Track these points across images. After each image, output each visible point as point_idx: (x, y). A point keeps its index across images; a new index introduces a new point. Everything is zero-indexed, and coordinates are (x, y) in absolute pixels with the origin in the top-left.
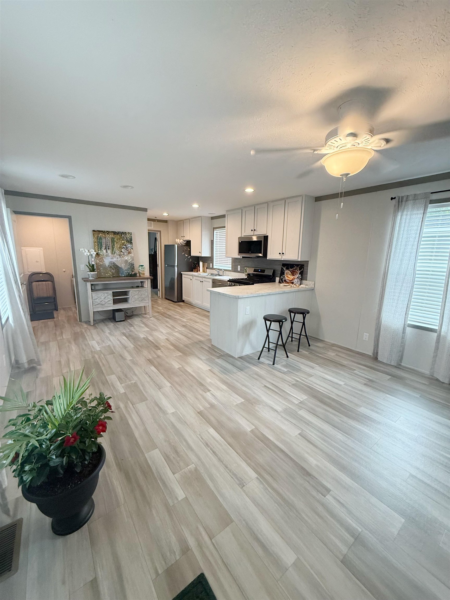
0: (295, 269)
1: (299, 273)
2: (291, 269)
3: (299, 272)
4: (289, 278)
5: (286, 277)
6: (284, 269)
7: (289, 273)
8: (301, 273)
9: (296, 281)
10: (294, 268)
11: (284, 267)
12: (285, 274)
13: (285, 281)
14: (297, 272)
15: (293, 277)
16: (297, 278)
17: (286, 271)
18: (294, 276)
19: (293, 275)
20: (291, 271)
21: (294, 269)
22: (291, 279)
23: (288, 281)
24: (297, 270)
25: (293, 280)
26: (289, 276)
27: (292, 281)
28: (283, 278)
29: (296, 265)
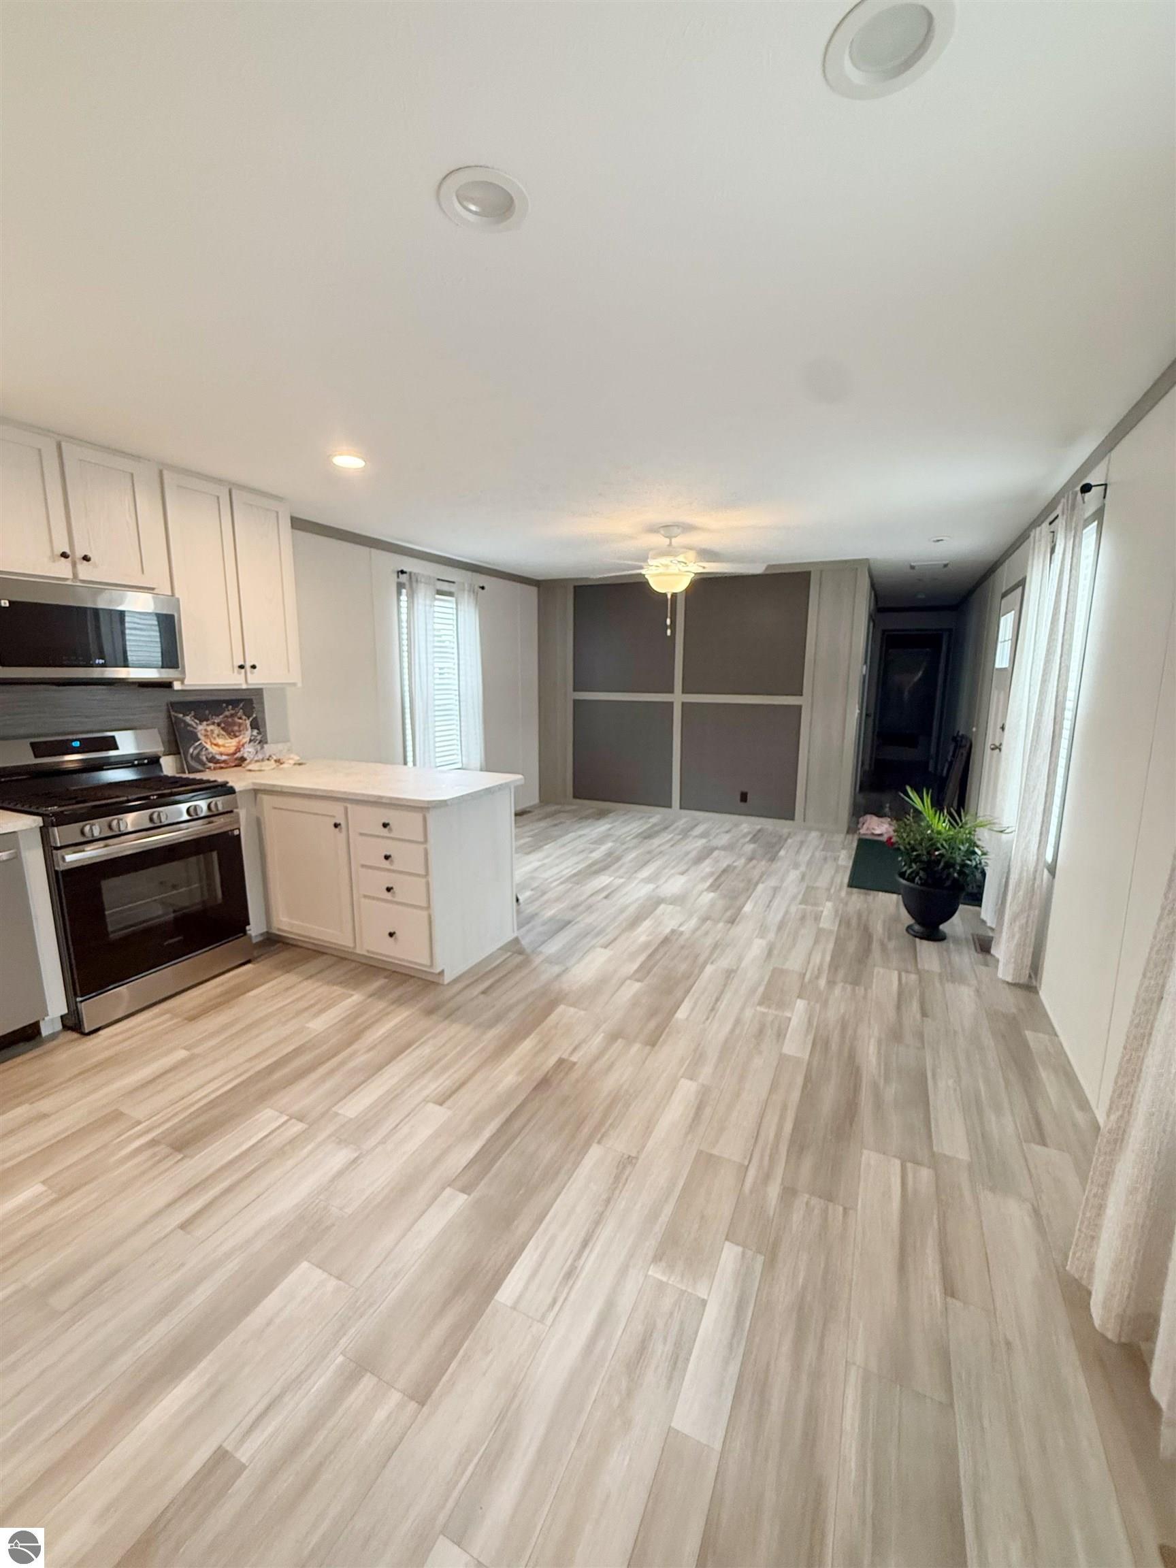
0: (232, 716)
1: (248, 725)
2: (218, 716)
3: (248, 722)
4: (224, 746)
5: (208, 746)
6: (188, 719)
7: (216, 732)
8: (255, 725)
9: (248, 751)
10: (227, 713)
11: (185, 715)
12: (200, 736)
13: (212, 759)
14: (240, 725)
15: (237, 739)
16: (251, 741)
17: (200, 728)
18: (236, 737)
19: (232, 734)
20: (219, 725)
21: (226, 717)
22: (232, 750)
23: (224, 758)
24: (240, 718)
25: (238, 750)
26: (220, 741)
27: (238, 755)
28: (198, 754)
29: (229, 702)
